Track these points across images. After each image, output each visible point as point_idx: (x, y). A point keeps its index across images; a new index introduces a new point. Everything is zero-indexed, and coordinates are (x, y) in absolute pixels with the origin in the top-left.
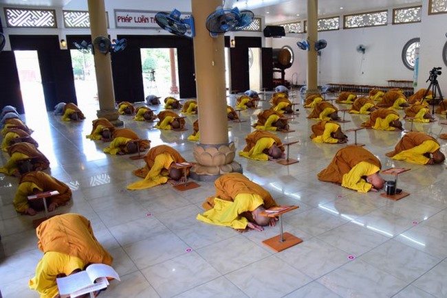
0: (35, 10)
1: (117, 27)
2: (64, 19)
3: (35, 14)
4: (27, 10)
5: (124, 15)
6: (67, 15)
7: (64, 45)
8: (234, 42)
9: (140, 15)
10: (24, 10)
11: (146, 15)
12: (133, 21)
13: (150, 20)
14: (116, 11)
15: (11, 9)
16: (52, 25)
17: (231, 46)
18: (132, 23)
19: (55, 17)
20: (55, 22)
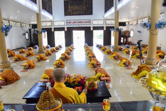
0: (47, 22)
1: (67, 25)
2: (54, 23)
3: (47, 23)
4: (46, 22)
5: (69, 21)
6: (54, 22)
7: (53, 30)
8: (105, 28)
9: (74, 21)
10: (45, 22)
11: (76, 21)
12: (72, 23)
13: (77, 22)
14: (67, 20)
15: (42, 22)
16: (51, 25)
17: (104, 30)
18: (71, 24)
19: (51, 23)
20: (51, 24)
